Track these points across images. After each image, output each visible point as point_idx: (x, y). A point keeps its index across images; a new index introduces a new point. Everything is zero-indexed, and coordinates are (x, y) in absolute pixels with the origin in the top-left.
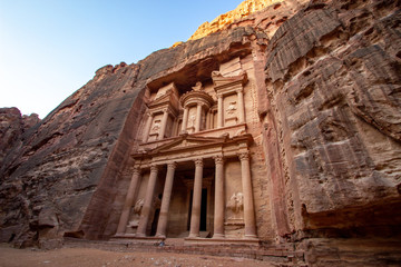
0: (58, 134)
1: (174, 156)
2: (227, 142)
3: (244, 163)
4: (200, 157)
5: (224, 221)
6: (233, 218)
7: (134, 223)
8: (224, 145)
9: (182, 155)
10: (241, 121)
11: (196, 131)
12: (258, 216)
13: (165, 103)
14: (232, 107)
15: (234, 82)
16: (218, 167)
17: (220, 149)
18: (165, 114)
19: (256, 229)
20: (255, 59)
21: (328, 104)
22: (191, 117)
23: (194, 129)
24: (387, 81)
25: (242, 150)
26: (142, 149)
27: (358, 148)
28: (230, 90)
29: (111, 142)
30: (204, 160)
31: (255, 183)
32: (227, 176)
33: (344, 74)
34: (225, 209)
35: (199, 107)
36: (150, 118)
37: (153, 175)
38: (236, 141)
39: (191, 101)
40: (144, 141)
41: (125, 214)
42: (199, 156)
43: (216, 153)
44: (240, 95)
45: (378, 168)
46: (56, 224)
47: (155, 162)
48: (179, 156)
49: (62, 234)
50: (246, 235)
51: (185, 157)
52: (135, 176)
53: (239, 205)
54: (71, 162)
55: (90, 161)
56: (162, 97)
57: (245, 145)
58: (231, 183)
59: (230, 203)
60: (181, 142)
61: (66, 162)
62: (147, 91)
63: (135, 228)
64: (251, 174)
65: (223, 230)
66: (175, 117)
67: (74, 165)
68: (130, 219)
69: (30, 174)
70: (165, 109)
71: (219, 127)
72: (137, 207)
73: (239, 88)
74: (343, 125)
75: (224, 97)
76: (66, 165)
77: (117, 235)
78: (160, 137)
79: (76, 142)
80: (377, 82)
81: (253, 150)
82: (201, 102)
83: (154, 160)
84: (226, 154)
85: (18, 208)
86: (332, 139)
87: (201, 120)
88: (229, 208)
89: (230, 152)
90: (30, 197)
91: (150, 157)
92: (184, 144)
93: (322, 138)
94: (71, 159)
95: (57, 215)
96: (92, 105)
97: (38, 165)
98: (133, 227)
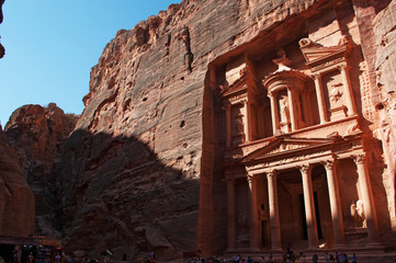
1: (272, 164)
2: (337, 142)
3: (360, 167)
4: (307, 163)
5: (345, 231)
7: (243, 237)
9: (282, 161)
10: (351, 112)
11: (293, 130)
13: (243, 91)
14: (336, 91)
15: (334, 55)
16: (330, 173)
17: (329, 152)
25: (357, 151)
28: (330, 66)
29: (193, 154)
30: (312, 166)
35: (289, 95)
38: (348, 142)
39: (277, 85)
40: (228, 145)
41: (232, 230)
42: (305, 162)
43: (325, 157)
44: (344, 73)
47: (251, 171)
48: (279, 163)
52: (230, 187)
53: (359, 213)
54: (154, 179)
60: (278, 147)
61: (145, 178)
63: (247, 243)
68: (237, 234)
69: (109, 192)
70: (244, 99)
71: (323, 123)
72: (241, 221)
73: (342, 63)
75: (324, 77)
76: (147, 182)
77: (229, 250)
90: (122, 217)
91: (243, 166)
92: (282, 149)
94: (152, 175)
95: (166, 236)
96: (145, 100)
97: (113, 183)
98: (244, 242)
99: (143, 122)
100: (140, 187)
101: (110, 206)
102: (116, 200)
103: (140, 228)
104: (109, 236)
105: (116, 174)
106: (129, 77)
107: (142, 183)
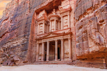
0: (7, 32)
1: (49, 39)
2: (64, 34)
3: (69, 41)
5: (64, 56)
6: (66, 56)
8: (63, 35)
9: (51, 39)
10: (69, 27)
12: (73, 55)
13: (43, 20)
14: (66, 21)
15: (66, 11)
16: (62, 42)
17: (62, 37)
18: (44, 24)
19: (72, 58)
21: (84, 32)
22: (53, 25)
23: (54, 29)
24: (95, 29)
25: (69, 37)
26: (38, 37)
27: (87, 43)
28: (65, 14)
29: (28, 36)
30: (58, 40)
31: (72, 46)
32: (65, 44)
33: (89, 24)
34: (64, 53)
35: (55, 21)
36: (39, 25)
37: (43, 45)
38: (67, 34)
39: (52, 19)
40: (38, 34)
41: (37, 56)
43: (61, 38)
44: (69, 16)
45: (90, 48)
46: (19, 60)
47: (43, 41)
48: (50, 39)
49: (22, 62)
50: (69, 60)
51: (52, 39)
53: (68, 52)
54: (17, 43)
55: (23, 42)
57: (70, 35)
58: (66, 46)
59: (66, 52)
61: (15, 42)
62: (35, 14)
64: (71, 44)
65: (64, 59)
66: (47, 24)
67: (18, 44)
69: (4, 46)
70: (43, 22)
71: (62, 29)
72: (40, 54)
74: (86, 38)
75: (63, 17)
78: (43, 33)
79: (16, 35)
80: (94, 28)
81: (72, 36)
82: (55, 19)
83: (42, 40)
84: (64, 38)
85: (5, 56)
86: (84, 41)
87: (56, 25)
88: (65, 53)
89: (65, 37)
90: (7, 53)
91: (41, 40)
92: (51, 35)
93: (81, 40)
94: (17, 42)
95: (19, 58)
96: (16, 20)
97: (6, 44)
98: (40, 59)
99: (15, 26)
100: (13, 45)
101: (4, 50)
102: (6, 48)
103: (12, 56)
104: (3, 58)
105: (7, 41)
106: (12, 13)
107: (14, 44)
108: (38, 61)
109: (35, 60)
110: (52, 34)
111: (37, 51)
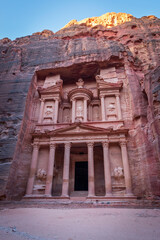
1: (70, 138)
2: (111, 132)
3: (124, 149)
5: (112, 185)
8: (109, 134)
9: (76, 138)
11: (85, 121)
13: (56, 93)
14: (111, 106)
15: (114, 87)
16: (105, 149)
17: (106, 137)
18: (57, 102)
20: (128, 72)
23: (83, 118)
25: (122, 139)
28: (110, 93)
30: (95, 143)
31: (130, 162)
35: (85, 102)
36: (43, 103)
37: (52, 151)
38: (118, 133)
39: (79, 95)
40: (40, 122)
41: (32, 180)
42: (91, 140)
43: (104, 139)
44: (118, 98)
47: (53, 141)
48: (74, 138)
51: (79, 140)
52: (36, 151)
53: (120, 175)
56: (53, 87)
57: (123, 136)
58: (114, 160)
59: (115, 174)
60: (75, 128)
63: (41, 190)
64: (128, 156)
65: (112, 191)
68: (35, 184)
70: (56, 97)
71: (104, 120)
72: (40, 174)
73: (117, 93)
75: (106, 97)
77: (27, 196)
78: (55, 121)
82: (86, 97)
83: (52, 139)
84: (111, 141)
89: (114, 139)
91: (49, 137)
92: (78, 130)
98: (39, 190)
108: (34, 196)
109: (25, 193)
110: (81, 127)
111: (33, 166)
